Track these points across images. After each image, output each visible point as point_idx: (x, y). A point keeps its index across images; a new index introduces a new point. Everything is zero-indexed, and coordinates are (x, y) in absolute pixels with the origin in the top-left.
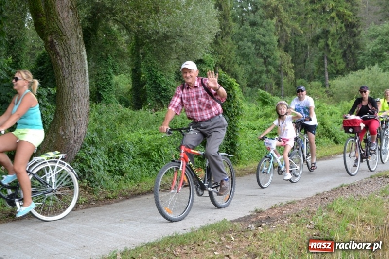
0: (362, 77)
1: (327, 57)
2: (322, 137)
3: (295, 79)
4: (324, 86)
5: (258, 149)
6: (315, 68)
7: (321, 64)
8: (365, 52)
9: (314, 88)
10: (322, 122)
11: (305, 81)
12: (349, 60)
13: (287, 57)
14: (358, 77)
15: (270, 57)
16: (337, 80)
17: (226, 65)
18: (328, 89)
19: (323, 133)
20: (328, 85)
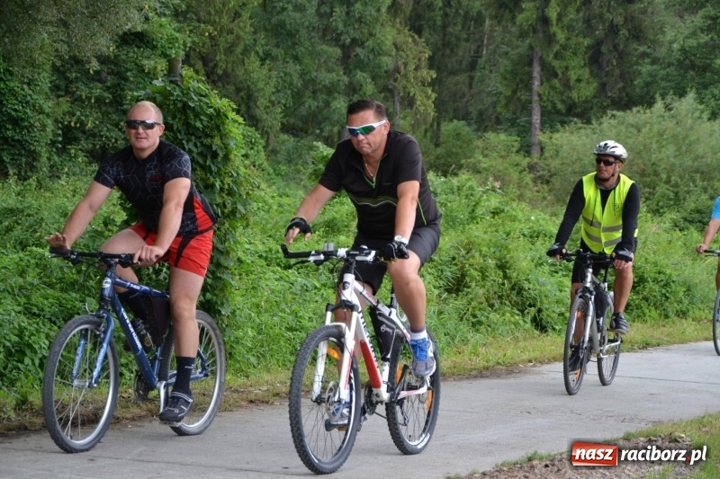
0: (644, 130)
1: (541, 58)
2: (497, 306)
3: (438, 121)
4: (526, 149)
5: (290, 329)
6: (501, 89)
7: (520, 79)
8: (661, 52)
9: (495, 154)
10: (500, 260)
11: (467, 129)
12: (607, 74)
13: (418, 50)
14: (632, 130)
15: (362, 45)
16: (567, 134)
17: (220, 57)
18: (535, 160)
19: (503, 295)
20: (538, 148)
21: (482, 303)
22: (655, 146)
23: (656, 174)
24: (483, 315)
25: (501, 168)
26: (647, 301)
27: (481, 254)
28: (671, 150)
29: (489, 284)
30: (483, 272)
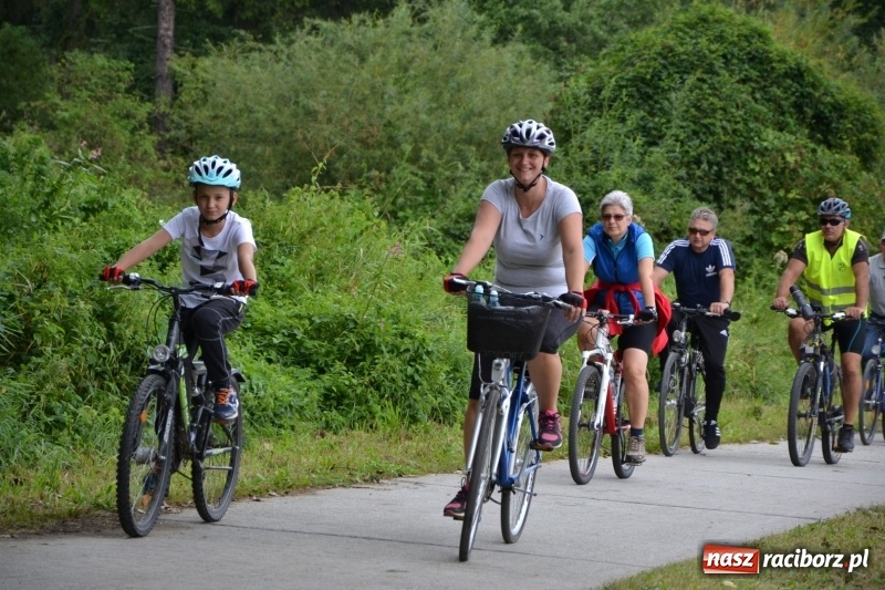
0: (371, 59)
2: (93, 393)
4: (145, 86)
9: (85, 94)
10: (101, 302)
11: (30, 41)
14: (350, 56)
16: (225, 61)
18: (163, 108)
19: (104, 372)
20: (168, 85)
21: (64, 387)
22: (392, 90)
23: (393, 143)
24: (65, 409)
25: (95, 120)
26: (378, 388)
27: (64, 291)
28: (422, 97)
29: (79, 349)
30: (68, 324)
